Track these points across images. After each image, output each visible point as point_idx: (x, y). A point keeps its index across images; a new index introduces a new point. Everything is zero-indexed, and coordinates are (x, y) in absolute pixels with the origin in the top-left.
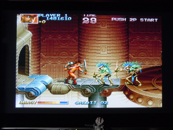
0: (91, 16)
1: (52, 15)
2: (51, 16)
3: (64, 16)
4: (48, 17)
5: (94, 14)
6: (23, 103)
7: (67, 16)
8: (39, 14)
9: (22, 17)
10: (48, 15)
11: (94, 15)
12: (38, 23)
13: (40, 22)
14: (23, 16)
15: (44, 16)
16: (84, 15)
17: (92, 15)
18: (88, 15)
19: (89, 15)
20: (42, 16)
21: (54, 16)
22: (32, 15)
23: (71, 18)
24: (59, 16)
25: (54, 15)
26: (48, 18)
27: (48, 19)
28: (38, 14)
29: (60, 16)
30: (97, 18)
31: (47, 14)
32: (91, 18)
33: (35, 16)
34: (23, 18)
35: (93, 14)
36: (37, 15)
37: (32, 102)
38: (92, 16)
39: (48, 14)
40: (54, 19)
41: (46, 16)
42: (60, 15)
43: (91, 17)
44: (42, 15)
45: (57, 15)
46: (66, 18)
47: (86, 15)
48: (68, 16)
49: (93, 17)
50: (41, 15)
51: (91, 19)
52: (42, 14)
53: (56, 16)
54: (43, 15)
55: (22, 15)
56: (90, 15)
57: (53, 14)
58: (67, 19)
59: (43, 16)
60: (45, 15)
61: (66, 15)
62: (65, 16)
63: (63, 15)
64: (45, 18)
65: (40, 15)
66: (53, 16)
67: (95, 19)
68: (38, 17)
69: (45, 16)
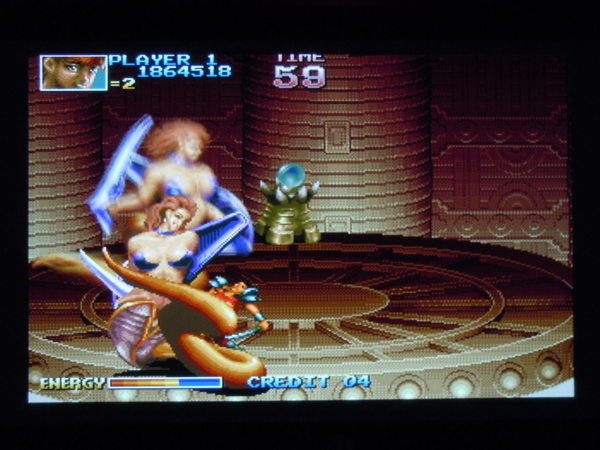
0: (305, 59)
1: (160, 57)
2: (157, 61)
3: (204, 61)
4: (142, 64)
5: (317, 54)
6: (54, 387)
7: (215, 61)
8: (111, 57)
9: (48, 68)
10: (142, 59)
11: (315, 56)
12: (106, 89)
13: (115, 83)
14: (50, 64)
15: (128, 61)
16: (280, 57)
17: (309, 56)
18: (292, 56)
19: (296, 57)
20: (121, 62)
21: (165, 63)
22: (84, 61)
23: (229, 68)
24: (184, 60)
25: (166, 58)
26: (143, 69)
27: (143, 74)
28: (108, 53)
29: (189, 61)
30: (326, 68)
31: (141, 56)
32: (306, 66)
33: (96, 63)
34: (51, 70)
35: (312, 53)
36: (104, 58)
37: (91, 384)
38: (309, 59)
39: (145, 56)
40: (166, 74)
41: (138, 60)
42: (188, 57)
43: (305, 63)
44: (123, 59)
45: (179, 56)
46: (212, 69)
47: (287, 57)
48: (219, 61)
49: (312, 63)
50: (119, 57)
51: (306, 71)
52: (121, 55)
53: (175, 60)
54: (125, 57)
55: (46, 60)
56: (301, 56)
57: (163, 54)
58: (216, 71)
59: (125, 63)
60: (131, 59)
61: (211, 57)
62: (208, 60)
63: (199, 58)
64: (133, 71)
65: (115, 59)
66: (161, 63)
67: (321, 71)
68: (105, 65)
69: (135, 61)
